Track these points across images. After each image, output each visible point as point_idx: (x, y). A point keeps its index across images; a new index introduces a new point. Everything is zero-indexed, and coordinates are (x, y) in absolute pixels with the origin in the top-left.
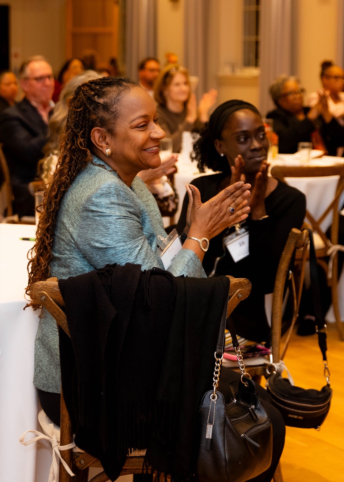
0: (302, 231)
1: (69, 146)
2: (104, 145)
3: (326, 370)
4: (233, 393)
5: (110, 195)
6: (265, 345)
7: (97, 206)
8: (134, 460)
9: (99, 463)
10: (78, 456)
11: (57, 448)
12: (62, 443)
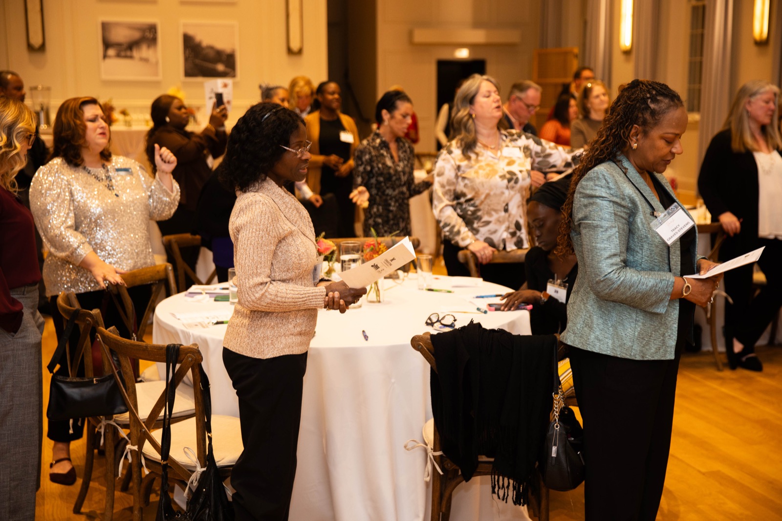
10: (446, 460)
11: (431, 453)
12: (435, 450)
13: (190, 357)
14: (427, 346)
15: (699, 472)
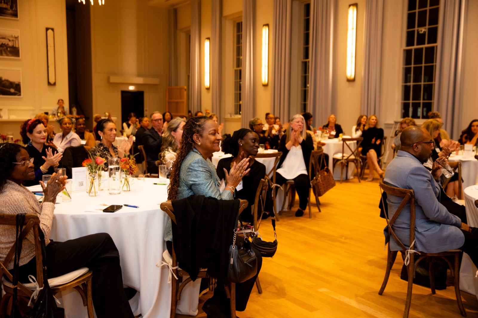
0: (265, 180)
1: (184, 142)
2: (198, 141)
3: (275, 234)
4: (242, 245)
5: (199, 163)
6: (250, 224)
7: (193, 167)
8: (202, 272)
9: (188, 274)
10: (179, 271)
11: (171, 268)
12: (173, 266)
13: (32, 220)
14: (169, 208)
15: (286, 267)
